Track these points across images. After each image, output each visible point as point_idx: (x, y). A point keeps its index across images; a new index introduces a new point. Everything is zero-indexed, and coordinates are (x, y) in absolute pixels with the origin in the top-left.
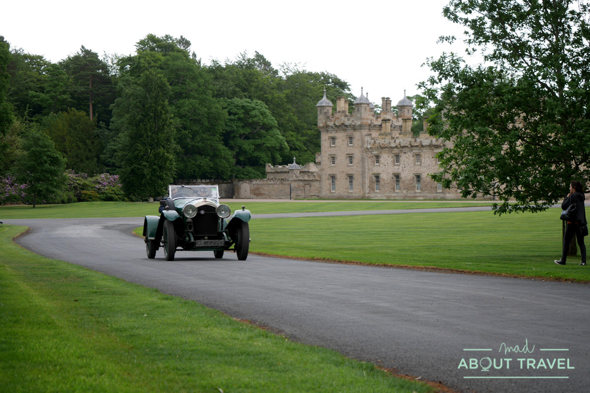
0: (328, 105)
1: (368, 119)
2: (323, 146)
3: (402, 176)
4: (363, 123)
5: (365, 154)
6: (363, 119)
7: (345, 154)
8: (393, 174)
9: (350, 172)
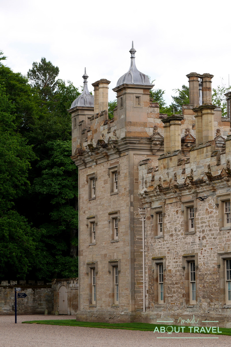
0: (88, 105)
1: (145, 125)
2: (81, 200)
3: (200, 261)
4: (131, 135)
5: (140, 211)
6: (131, 124)
7: (107, 214)
8: (185, 257)
9: (115, 257)
